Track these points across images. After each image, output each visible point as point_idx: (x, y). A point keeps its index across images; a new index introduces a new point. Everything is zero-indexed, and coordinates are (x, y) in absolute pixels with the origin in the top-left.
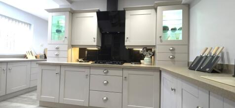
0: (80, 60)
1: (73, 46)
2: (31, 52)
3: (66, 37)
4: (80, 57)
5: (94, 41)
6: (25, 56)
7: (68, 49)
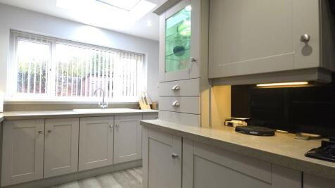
0: (236, 123)
1: (214, 82)
2: (145, 98)
3: (194, 60)
4: (236, 113)
5: (307, 51)
6: (137, 106)
7: (201, 91)
